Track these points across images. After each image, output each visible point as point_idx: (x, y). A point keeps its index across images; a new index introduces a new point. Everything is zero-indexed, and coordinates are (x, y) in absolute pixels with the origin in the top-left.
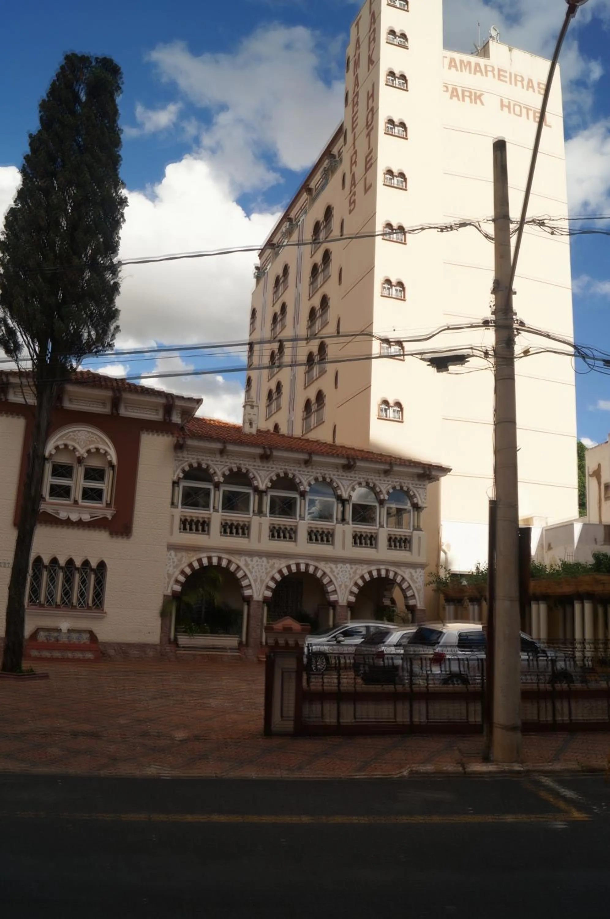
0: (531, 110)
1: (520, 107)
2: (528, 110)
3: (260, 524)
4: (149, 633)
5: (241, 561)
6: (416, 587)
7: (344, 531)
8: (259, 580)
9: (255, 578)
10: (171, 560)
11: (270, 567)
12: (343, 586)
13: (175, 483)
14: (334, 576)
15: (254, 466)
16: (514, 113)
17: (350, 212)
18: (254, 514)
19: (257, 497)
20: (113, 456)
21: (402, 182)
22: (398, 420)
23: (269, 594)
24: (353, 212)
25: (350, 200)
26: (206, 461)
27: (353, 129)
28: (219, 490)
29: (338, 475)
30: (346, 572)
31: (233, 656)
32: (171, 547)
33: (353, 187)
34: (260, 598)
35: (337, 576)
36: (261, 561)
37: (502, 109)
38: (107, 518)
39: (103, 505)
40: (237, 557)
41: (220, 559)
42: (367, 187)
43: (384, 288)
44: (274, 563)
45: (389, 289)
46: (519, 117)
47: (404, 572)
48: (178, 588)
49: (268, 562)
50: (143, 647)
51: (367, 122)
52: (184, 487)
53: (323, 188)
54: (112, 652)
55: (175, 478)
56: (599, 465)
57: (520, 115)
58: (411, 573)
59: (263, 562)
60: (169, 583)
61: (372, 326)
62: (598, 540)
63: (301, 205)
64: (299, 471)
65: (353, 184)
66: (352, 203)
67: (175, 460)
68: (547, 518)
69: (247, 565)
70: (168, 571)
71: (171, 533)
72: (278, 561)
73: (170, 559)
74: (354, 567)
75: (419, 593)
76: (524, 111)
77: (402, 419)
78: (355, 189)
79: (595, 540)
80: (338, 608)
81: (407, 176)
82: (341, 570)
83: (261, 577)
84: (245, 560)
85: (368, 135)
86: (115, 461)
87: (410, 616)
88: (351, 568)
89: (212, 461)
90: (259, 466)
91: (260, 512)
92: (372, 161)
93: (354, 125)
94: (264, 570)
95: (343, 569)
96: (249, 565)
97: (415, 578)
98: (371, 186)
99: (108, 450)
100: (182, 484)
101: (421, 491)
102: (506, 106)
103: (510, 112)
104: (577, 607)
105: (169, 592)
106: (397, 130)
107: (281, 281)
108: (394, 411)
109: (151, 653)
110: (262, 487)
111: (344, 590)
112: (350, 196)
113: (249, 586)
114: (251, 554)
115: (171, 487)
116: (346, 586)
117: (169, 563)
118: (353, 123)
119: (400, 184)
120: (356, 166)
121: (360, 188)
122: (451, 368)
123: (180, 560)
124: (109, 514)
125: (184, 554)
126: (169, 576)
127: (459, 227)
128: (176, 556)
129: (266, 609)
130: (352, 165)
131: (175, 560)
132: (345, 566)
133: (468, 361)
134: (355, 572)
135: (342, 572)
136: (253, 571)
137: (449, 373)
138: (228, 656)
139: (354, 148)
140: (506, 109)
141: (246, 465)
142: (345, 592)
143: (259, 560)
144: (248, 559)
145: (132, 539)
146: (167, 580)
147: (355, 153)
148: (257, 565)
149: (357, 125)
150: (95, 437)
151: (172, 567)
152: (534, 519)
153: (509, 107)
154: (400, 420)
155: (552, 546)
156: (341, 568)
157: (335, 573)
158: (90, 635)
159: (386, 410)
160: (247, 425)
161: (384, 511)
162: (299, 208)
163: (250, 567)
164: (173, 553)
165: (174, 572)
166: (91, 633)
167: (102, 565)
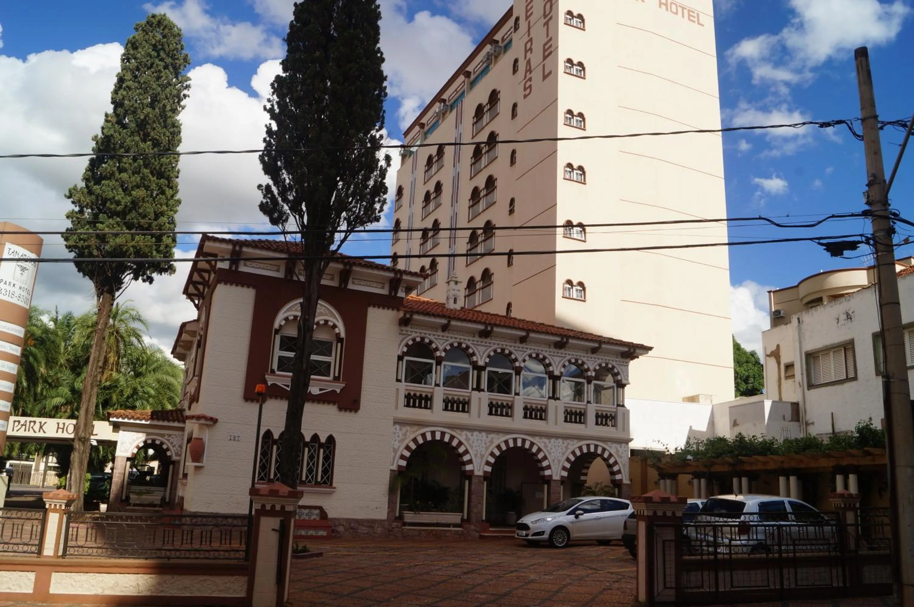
0: (686, 9)
1: (676, 5)
2: (683, 8)
3: (480, 399)
4: (377, 508)
5: (461, 436)
6: (621, 462)
7: (556, 407)
8: (479, 455)
9: (475, 452)
10: (397, 434)
11: (490, 442)
12: (556, 461)
13: (400, 358)
14: (548, 451)
15: (473, 341)
16: (671, 11)
17: (525, 96)
18: (473, 389)
19: (475, 372)
20: (341, 329)
21: (580, 71)
22: (580, 299)
23: (489, 469)
24: (528, 97)
25: (525, 85)
26: (429, 336)
27: (527, 17)
28: (440, 365)
29: (550, 352)
30: (559, 447)
31: (456, 531)
32: (398, 422)
33: (529, 73)
34: (481, 473)
35: (550, 451)
36: (481, 435)
37: (660, 7)
38: (336, 392)
39: (331, 378)
40: (458, 431)
41: (443, 434)
42: (546, 73)
43: (566, 171)
44: (493, 438)
45: (570, 172)
46: (675, 15)
47: (611, 447)
48: (404, 463)
49: (487, 437)
50: (371, 523)
51: (545, 12)
52: (407, 361)
53: (485, 71)
54: (341, 529)
55: (399, 353)
56: (778, 346)
57: (676, 13)
58: (616, 448)
59: (482, 436)
60: (394, 457)
61: (556, 207)
62: (786, 417)
63: (456, 87)
64: (515, 347)
65: (529, 70)
66: (528, 88)
67: (400, 334)
68: (711, 396)
69: (468, 439)
70: (394, 445)
71: (397, 408)
72: (497, 436)
73: (395, 433)
74: (566, 442)
75: (624, 468)
76: (680, 10)
77: (585, 298)
78: (531, 75)
79: (784, 416)
80: (552, 483)
81: (585, 66)
82: (554, 445)
83: (481, 451)
84: (466, 435)
85: (546, 24)
86: (343, 335)
87: (616, 490)
88: (563, 443)
89: (434, 335)
90: (478, 341)
91: (478, 389)
92: (552, 49)
93: (528, 14)
94: (483, 445)
95: (555, 444)
96: (469, 439)
97: (620, 453)
98: (550, 73)
99: (337, 323)
100: (406, 358)
101: (623, 367)
102: (663, 4)
103: (667, 10)
104: (782, 480)
105: (395, 467)
106: (575, 21)
107: (434, 160)
108: (577, 290)
109: (379, 530)
110: (481, 363)
111: (557, 464)
112: (524, 81)
113: (470, 462)
114: (471, 429)
115: (396, 361)
116: (559, 461)
117: (395, 437)
118: (527, 11)
119: (579, 73)
120: (531, 52)
121: (537, 75)
122: (846, 253)
123: (405, 435)
124: (338, 387)
125: (408, 428)
126: (395, 451)
127: (835, 124)
128: (401, 429)
129: (485, 483)
130: (526, 51)
131: (400, 434)
132: (557, 441)
133: (859, 247)
134: (567, 448)
135: (555, 447)
136: (474, 445)
137: (844, 258)
138: (450, 531)
139: (529, 35)
140: (663, 7)
141: (467, 341)
142: (558, 467)
143: (479, 435)
144: (469, 434)
145: (360, 412)
146: (393, 454)
147: (531, 40)
148: (477, 440)
149: (532, 14)
150: (323, 308)
151: (397, 442)
152: (700, 396)
153: (666, 5)
154: (583, 299)
155: (738, 422)
156: (554, 442)
157: (549, 448)
158: (320, 511)
159: (569, 289)
160: (452, 301)
161: (592, 387)
162: (454, 90)
163: (471, 442)
164: (398, 427)
165: (399, 447)
166: (320, 508)
167: (331, 440)
